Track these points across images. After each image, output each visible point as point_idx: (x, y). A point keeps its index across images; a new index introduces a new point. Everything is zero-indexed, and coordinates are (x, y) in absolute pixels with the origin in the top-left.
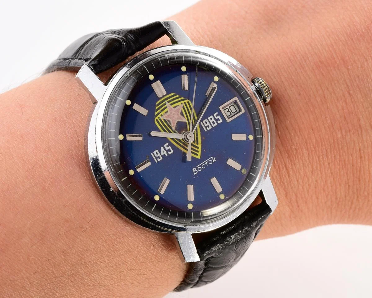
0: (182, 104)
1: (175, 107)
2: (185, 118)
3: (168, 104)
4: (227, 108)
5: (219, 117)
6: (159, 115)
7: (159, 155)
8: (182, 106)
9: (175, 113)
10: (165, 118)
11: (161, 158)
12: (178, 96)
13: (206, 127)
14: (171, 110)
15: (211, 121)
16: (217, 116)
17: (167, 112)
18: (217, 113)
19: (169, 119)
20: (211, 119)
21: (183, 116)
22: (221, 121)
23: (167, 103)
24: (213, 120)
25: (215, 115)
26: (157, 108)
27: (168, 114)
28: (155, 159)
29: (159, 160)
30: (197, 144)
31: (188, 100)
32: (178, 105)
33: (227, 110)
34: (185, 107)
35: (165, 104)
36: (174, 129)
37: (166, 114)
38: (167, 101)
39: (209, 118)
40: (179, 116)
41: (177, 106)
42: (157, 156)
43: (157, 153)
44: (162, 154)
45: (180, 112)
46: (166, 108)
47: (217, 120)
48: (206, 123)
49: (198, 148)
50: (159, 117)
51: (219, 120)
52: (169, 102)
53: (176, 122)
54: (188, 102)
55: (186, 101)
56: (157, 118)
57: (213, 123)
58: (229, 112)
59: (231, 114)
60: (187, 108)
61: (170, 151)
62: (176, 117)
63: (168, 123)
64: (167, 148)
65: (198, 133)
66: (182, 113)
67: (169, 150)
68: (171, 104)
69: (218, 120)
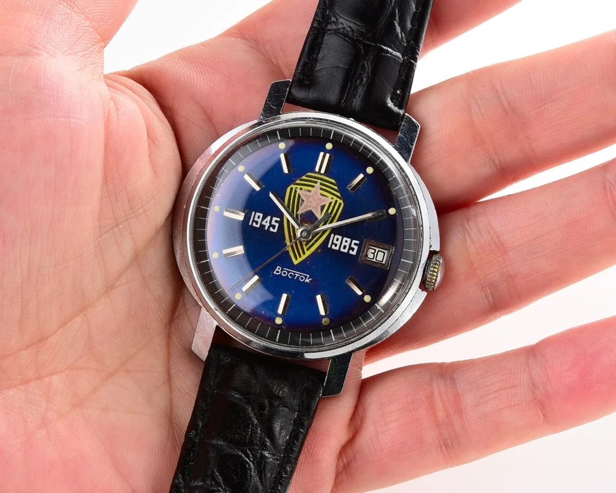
0: (332, 198)
1: (322, 195)
4: (375, 250)
5: (356, 248)
7: (259, 220)
8: (331, 201)
9: (317, 199)
10: (301, 194)
11: (258, 226)
13: (333, 243)
15: (344, 243)
16: (355, 244)
17: (310, 191)
18: (357, 242)
20: (346, 241)
21: (322, 210)
22: (354, 253)
23: (318, 184)
24: (347, 245)
25: (354, 241)
26: (304, 177)
28: (251, 220)
29: (254, 224)
30: (308, 249)
31: (342, 202)
32: (327, 197)
33: (373, 251)
34: (332, 205)
35: (316, 183)
36: (300, 212)
37: (307, 192)
39: (345, 239)
40: (317, 206)
41: (325, 196)
42: (256, 219)
43: (259, 217)
44: (264, 223)
45: (321, 204)
46: (313, 186)
47: (351, 248)
48: (337, 240)
49: (304, 253)
50: (296, 188)
51: (353, 251)
53: (309, 209)
54: (340, 204)
55: (339, 201)
56: (294, 187)
57: (345, 247)
58: (373, 255)
59: (373, 259)
60: (334, 207)
61: (274, 228)
62: (314, 204)
64: (273, 223)
65: (320, 240)
66: (323, 207)
68: (321, 189)
69: (353, 249)
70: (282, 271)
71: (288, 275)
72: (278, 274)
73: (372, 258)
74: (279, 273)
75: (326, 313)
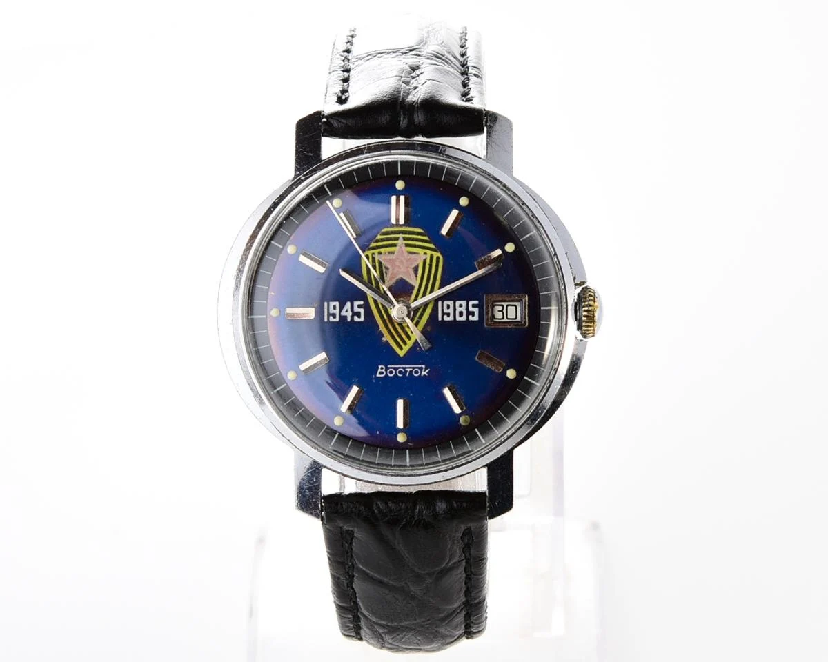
0: (425, 254)
1: (410, 253)
2: (417, 279)
3: (400, 242)
4: (503, 306)
5: (476, 310)
6: (376, 251)
7: (337, 312)
8: (424, 258)
9: (405, 261)
10: (382, 260)
11: (337, 319)
12: (426, 238)
13: (443, 314)
14: (401, 253)
15: (458, 309)
16: (474, 306)
17: (392, 253)
18: (476, 302)
19: (389, 266)
20: (461, 306)
21: (416, 274)
22: (476, 318)
23: (401, 239)
24: (463, 309)
25: (471, 303)
27: (391, 257)
28: (326, 314)
29: (332, 319)
31: (439, 254)
32: (418, 253)
33: (500, 308)
34: (428, 262)
35: (397, 239)
36: (387, 285)
37: (389, 255)
38: (404, 236)
39: (458, 303)
41: (414, 253)
42: (332, 311)
43: (334, 307)
44: (343, 313)
45: (413, 266)
46: (395, 245)
47: (470, 313)
48: (448, 307)
49: (409, 338)
50: (373, 254)
51: (473, 316)
52: (405, 239)
54: (438, 258)
56: (369, 253)
57: (461, 314)
58: (501, 313)
59: (503, 318)
60: (431, 265)
61: (359, 317)
62: (403, 269)
63: (384, 271)
64: (356, 309)
65: (424, 316)
66: (416, 269)
67: (358, 315)
68: (407, 245)
70: (386, 371)
71: (396, 373)
72: (382, 376)
73: (501, 317)
74: (384, 374)
75: (461, 409)
